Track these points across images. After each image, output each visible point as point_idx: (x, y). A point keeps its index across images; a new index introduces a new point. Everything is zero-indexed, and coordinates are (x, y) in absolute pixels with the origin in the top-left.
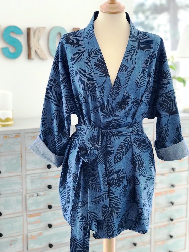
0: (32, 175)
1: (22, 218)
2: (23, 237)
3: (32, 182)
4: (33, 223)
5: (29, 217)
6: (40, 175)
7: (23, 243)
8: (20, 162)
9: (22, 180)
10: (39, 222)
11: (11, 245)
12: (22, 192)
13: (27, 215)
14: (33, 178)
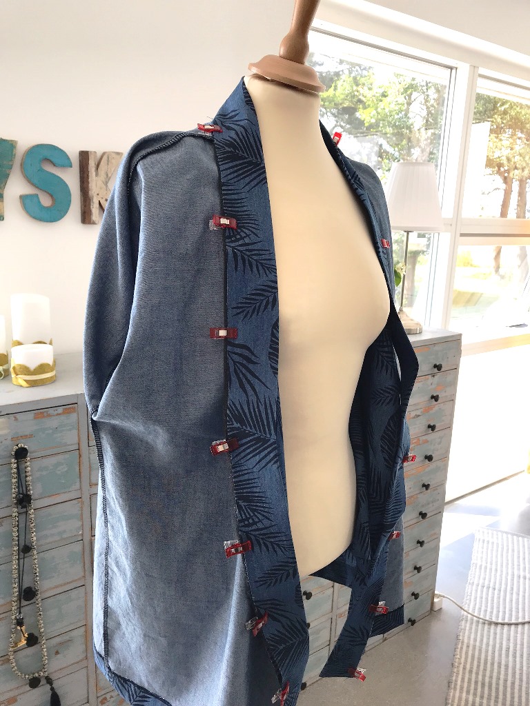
7: (86, 643)
8: (77, 469)
9: (82, 509)
11: (57, 653)
12: (82, 535)
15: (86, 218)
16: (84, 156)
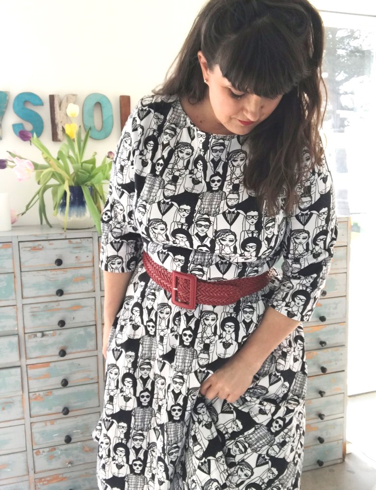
0: (33, 306)
1: (19, 370)
2: (23, 398)
3: (34, 315)
4: (37, 378)
5: (31, 368)
6: (46, 306)
7: (23, 407)
8: (13, 285)
9: (17, 313)
10: (47, 376)
11: (3, 409)
12: (18, 330)
13: (27, 365)
14: (35, 310)
16: (52, 98)
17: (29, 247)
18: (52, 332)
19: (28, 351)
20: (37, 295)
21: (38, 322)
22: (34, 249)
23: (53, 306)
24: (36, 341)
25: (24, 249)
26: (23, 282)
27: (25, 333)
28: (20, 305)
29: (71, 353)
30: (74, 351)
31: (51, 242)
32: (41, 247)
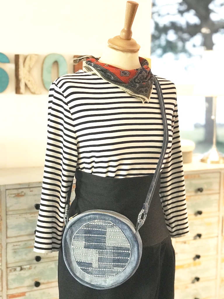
0: (15, 244)
3: (15, 252)
5: (10, 298)
6: (26, 244)
9: (1, 250)
13: (7, 295)
14: (16, 247)
15: (18, 90)
16: (17, 57)
17: (14, 194)
18: (28, 266)
19: (9, 283)
20: (18, 235)
21: (18, 258)
22: (18, 195)
23: (31, 244)
24: (16, 274)
25: (10, 195)
26: (8, 224)
27: (7, 268)
28: (4, 244)
29: (44, 284)
30: (46, 281)
31: (32, 189)
32: (23, 194)
